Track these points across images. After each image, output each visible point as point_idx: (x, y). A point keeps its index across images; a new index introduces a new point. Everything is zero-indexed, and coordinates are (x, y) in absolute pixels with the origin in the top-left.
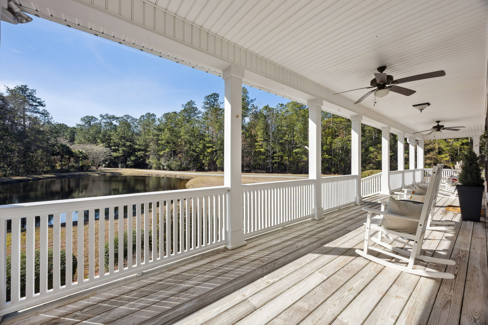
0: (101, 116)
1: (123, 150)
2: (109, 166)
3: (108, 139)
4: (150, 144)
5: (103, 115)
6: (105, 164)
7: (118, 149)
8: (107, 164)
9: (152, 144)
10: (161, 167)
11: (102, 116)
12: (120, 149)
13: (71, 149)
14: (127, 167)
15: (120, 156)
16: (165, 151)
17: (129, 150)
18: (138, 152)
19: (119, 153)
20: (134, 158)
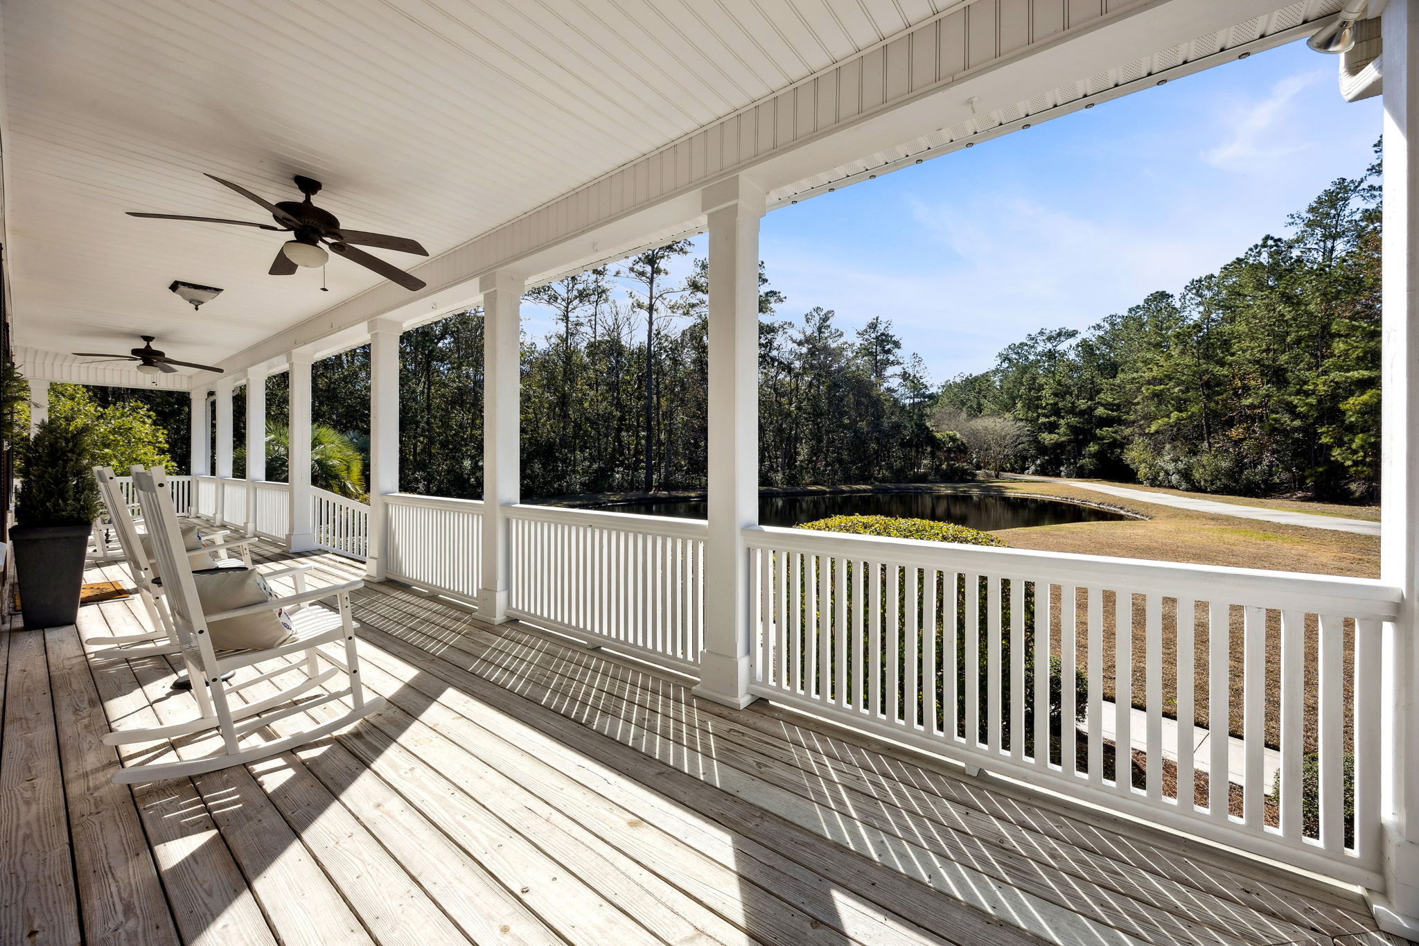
0: (1031, 337)
1: (1068, 424)
2: (1043, 471)
3: (1036, 398)
5: (1034, 334)
6: (1035, 465)
7: (1058, 422)
8: (1038, 465)
10: (1162, 476)
11: (1033, 339)
12: (1061, 422)
13: (932, 431)
14: (1081, 474)
15: (1062, 442)
16: (1166, 419)
17: (1083, 423)
18: (1105, 429)
19: (1058, 434)
20: (1097, 447)
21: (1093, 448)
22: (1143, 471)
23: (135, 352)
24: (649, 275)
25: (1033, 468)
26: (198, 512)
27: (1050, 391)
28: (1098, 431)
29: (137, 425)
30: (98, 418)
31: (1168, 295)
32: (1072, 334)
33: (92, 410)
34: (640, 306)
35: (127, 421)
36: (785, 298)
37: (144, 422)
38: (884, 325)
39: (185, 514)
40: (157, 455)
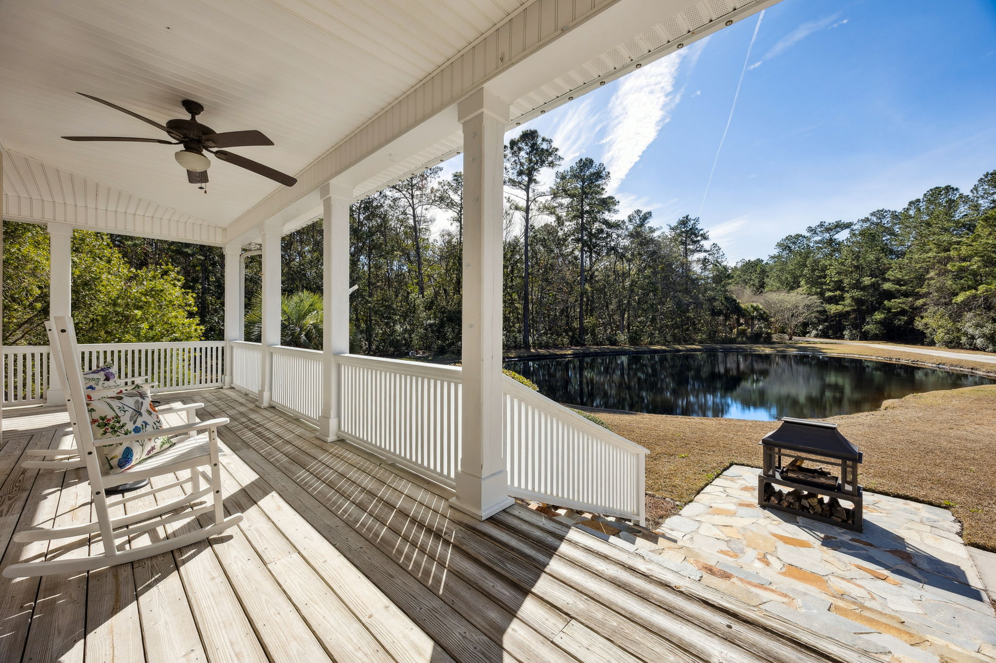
0: (810, 229)
1: (852, 297)
2: (824, 335)
3: (820, 277)
4: (928, 276)
5: (813, 226)
6: (817, 330)
7: (842, 295)
8: (820, 330)
9: (932, 274)
10: (964, 339)
11: (812, 230)
12: (846, 295)
13: (739, 303)
14: (865, 337)
15: (847, 312)
16: (974, 291)
17: (867, 296)
18: (893, 300)
19: (843, 305)
20: (883, 316)
21: (879, 316)
22: (940, 335)
24: (526, 183)
25: (814, 332)
26: (232, 382)
27: (835, 271)
28: (886, 302)
29: (168, 286)
30: (130, 279)
31: (953, 188)
32: (848, 226)
33: (126, 271)
34: (517, 208)
35: (159, 284)
36: (618, 202)
37: (175, 285)
38: (692, 222)
39: (219, 384)
40: (187, 318)
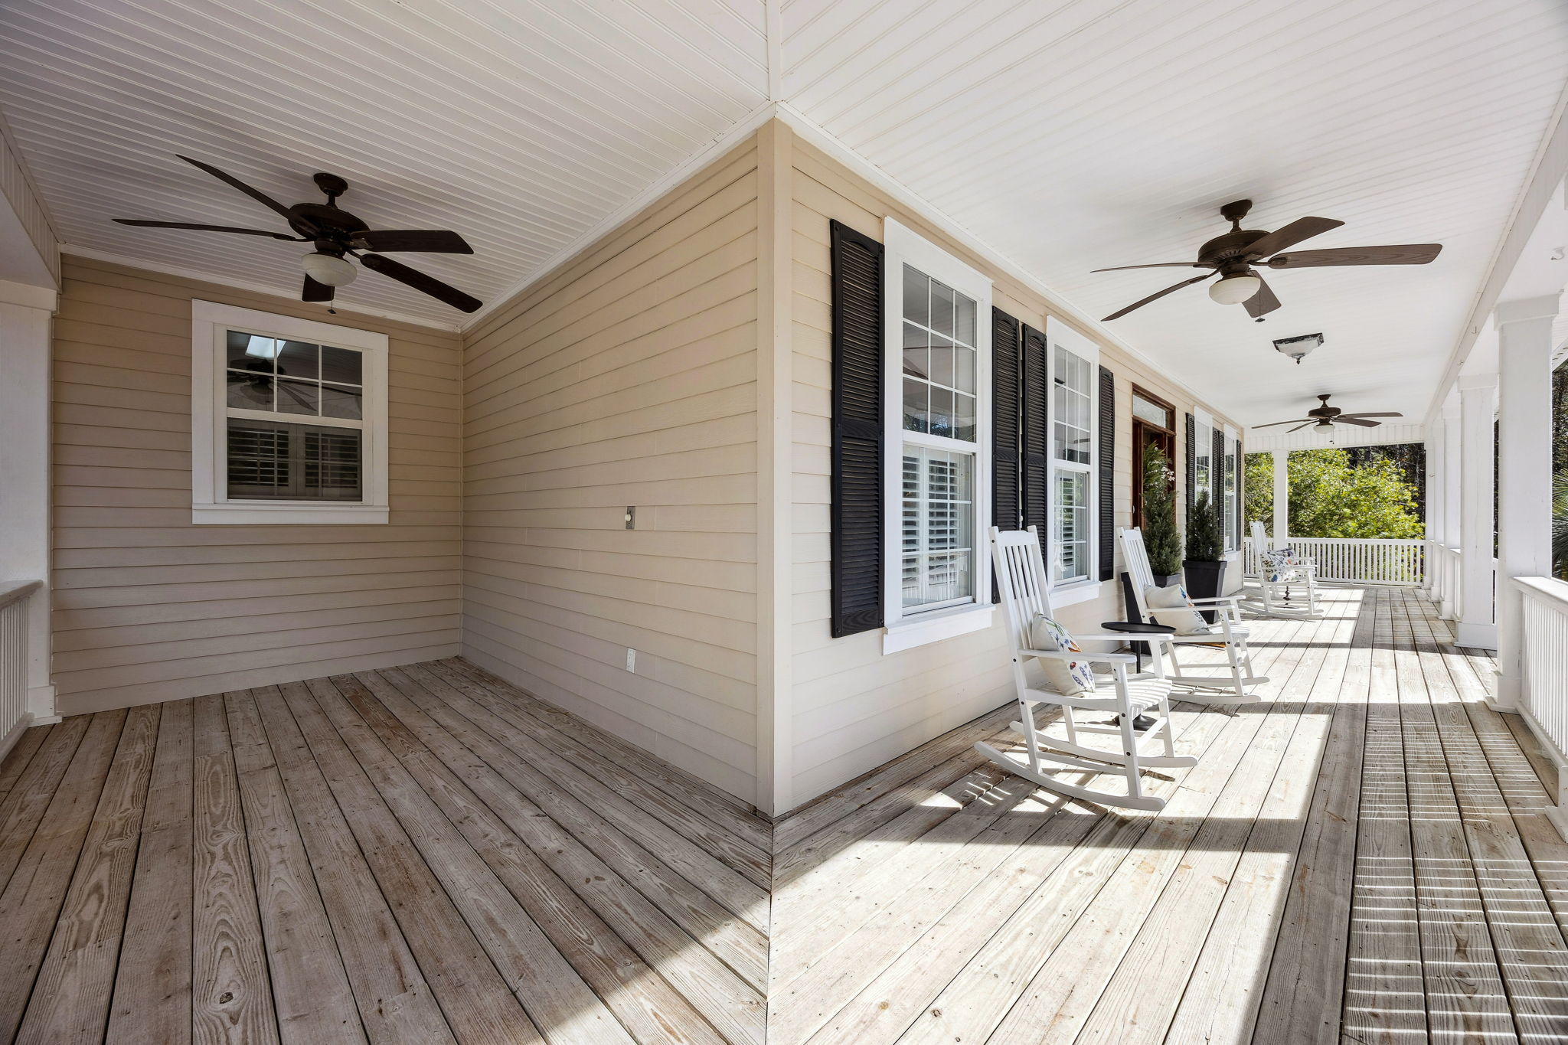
23: (1313, 413)
